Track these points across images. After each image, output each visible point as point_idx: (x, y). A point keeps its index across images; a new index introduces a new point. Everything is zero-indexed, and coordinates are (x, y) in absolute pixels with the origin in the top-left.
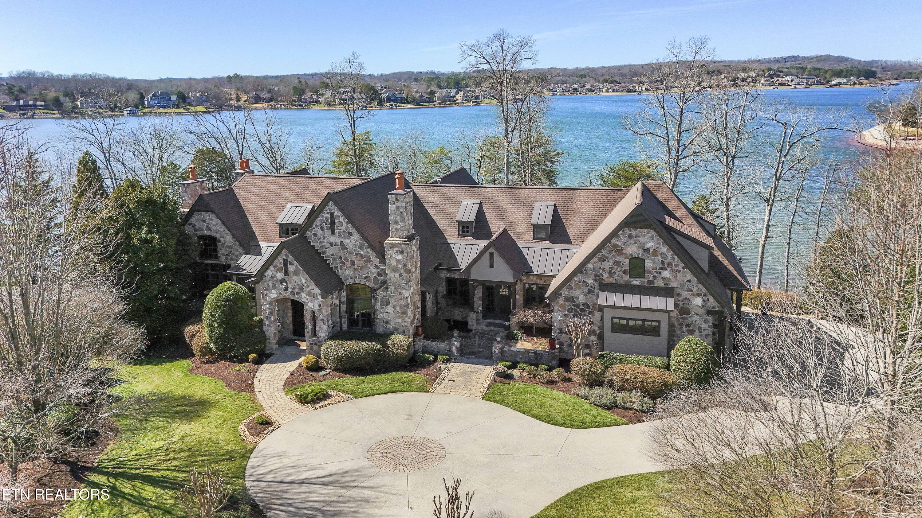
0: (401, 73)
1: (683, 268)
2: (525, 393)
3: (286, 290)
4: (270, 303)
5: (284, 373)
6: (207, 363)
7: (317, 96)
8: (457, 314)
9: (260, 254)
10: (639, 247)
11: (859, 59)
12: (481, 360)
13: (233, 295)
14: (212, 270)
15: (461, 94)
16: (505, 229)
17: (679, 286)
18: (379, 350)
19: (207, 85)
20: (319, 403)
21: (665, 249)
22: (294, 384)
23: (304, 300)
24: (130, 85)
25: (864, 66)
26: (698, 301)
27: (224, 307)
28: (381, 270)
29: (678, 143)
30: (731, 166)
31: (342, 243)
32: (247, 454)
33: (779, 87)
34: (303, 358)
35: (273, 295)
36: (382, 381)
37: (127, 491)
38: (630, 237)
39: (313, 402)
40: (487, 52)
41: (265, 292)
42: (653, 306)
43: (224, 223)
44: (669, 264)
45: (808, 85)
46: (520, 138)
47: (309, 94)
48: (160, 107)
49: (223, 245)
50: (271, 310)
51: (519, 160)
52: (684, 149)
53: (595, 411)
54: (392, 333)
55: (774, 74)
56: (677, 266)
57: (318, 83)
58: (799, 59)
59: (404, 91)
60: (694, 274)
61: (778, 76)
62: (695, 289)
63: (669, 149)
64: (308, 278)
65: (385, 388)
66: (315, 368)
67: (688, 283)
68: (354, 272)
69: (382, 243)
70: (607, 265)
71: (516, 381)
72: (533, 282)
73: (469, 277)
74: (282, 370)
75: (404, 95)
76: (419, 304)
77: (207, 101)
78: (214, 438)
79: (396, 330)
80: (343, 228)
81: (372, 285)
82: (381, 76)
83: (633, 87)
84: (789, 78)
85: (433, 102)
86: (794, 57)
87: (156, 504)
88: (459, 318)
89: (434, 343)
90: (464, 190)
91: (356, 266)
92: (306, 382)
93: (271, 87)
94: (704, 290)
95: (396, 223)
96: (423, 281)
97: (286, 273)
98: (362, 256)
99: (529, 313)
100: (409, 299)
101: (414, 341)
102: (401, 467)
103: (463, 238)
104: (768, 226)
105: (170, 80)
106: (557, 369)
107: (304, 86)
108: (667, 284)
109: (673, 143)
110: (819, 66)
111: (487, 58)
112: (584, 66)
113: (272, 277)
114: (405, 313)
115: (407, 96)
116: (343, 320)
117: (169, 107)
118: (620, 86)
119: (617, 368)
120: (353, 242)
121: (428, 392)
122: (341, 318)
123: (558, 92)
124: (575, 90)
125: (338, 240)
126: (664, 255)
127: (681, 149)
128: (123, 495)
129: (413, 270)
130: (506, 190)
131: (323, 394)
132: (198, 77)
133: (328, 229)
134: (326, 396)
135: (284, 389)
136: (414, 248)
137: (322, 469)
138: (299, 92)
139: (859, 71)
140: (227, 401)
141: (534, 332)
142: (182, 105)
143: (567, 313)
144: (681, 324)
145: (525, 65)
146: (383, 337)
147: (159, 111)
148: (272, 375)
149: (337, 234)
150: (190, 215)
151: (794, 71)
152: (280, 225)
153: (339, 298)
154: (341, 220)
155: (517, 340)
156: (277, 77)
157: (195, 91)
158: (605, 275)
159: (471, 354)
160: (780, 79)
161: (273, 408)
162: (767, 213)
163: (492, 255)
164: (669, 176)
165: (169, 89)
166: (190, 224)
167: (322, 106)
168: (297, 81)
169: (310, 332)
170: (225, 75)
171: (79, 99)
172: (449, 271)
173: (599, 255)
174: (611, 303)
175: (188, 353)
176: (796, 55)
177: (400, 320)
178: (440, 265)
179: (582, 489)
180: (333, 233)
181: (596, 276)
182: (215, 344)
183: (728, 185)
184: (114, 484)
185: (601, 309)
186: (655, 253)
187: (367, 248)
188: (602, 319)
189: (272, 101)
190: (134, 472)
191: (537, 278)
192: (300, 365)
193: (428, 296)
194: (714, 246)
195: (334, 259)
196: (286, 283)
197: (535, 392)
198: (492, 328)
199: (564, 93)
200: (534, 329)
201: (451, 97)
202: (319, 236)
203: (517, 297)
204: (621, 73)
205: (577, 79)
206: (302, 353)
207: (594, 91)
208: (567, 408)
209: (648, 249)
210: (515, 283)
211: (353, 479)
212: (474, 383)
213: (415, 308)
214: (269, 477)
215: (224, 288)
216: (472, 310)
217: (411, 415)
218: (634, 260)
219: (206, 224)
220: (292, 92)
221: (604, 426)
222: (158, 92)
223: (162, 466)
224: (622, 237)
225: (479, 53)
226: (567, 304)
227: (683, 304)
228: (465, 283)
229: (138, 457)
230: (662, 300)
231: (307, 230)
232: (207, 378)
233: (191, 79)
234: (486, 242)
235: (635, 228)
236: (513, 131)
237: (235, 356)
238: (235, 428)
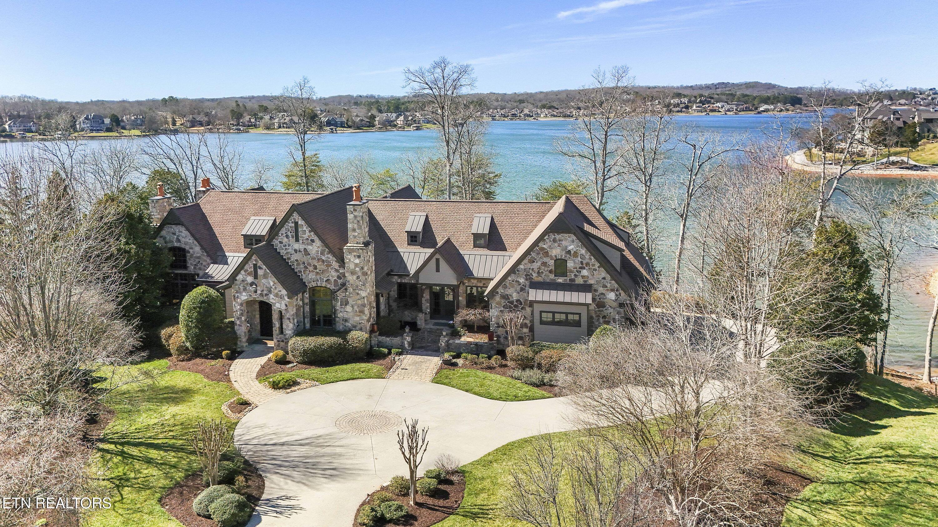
0: (340, 97)
1: (599, 267)
2: (468, 376)
3: (256, 292)
4: (241, 305)
5: (255, 366)
6: (183, 361)
7: (256, 120)
8: (407, 316)
9: (226, 263)
10: (562, 250)
11: (786, 86)
12: (430, 352)
13: (207, 297)
14: (182, 280)
15: (402, 118)
16: (449, 239)
17: (596, 283)
18: (340, 344)
19: (142, 108)
20: (290, 388)
21: (583, 251)
22: (265, 375)
23: (272, 301)
24: (62, 107)
25: (791, 93)
26: (612, 296)
27: (200, 308)
28: (341, 274)
29: (604, 164)
30: (648, 184)
31: (305, 249)
32: (233, 426)
33: (710, 114)
34: (271, 355)
35: (244, 297)
36: (343, 371)
37: (135, 454)
38: (555, 241)
39: (284, 387)
40: (429, 78)
41: (236, 295)
42: (575, 300)
43: (193, 235)
44: (587, 264)
45: (738, 112)
46: (461, 160)
47: (247, 118)
48: (92, 131)
49: (192, 256)
50: (242, 310)
51: (460, 181)
52: (609, 170)
53: (526, 388)
54: (350, 330)
55: (705, 100)
56: (593, 265)
57: (256, 106)
58: (729, 85)
59: (344, 115)
60: (608, 272)
61: (709, 102)
62: (609, 285)
63: (596, 170)
64: (276, 281)
65: (346, 376)
66: (282, 361)
67: (603, 280)
68: (316, 275)
69: (341, 250)
70: (536, 265)
71: (460, 367)
72: (474, 285)
73: (418, 281)
74: (253, 364)
75: (344, 120)
76: (374, 305)
77: (141, 125)
78: (201, 416)
79: (354, 327)
80: (306, 236)
81: (332, 287)
82: (320, 99)
83: (570, 112)
84: (719, 104)
85: (373, 126)
86: (724, 83)
87: (162, 462)
88: (408, 319)
89: (388, 339)
90: (411, 204)
91: (318, 271)
92: (276, 373)
93: (208, 111)
94: (616, 286)
95: (354, 230)
96: (378, 284)
97: (256, 277)
98: (323, 261)
99: (471, 311)
100: (366, 299)
101: (370, 337)
102: (365, 432)
103: (412, 247)
104: (683, 238)
105: (103, 102)
106: (495, 357)
107: (242, 109)
108: (586, 281)
109: (599, 164)
110: (748, 92)
111: (429, 83)
112: (522, 91)
113: (243, 281)
114: (362, 312)
115: (348, 120)
116: (306, 320)
117: (102, 130)
118: (558, 111)
119: (544, 353)
120: (316, 249)
121: (384, 378)
122: (304, 318)
123: (497, 118)
124: (514, 115)
125: (302, 247)
126: (583, 257)
127: (606, 169)
128: (132, 457)
129: (369, 273)
130: (449, 203)
131: (293, 381)
132: (131, 99)
133: (293, 237)
134: (296, 383)
135: (257, 379)
136: (369, 253)
137: (299, 434)
138: (237, 114)
139: (786, 98)
140: (207, 389)
141: (476, 330)
142: (116, 128)
143: (502, 309)
144: (598, 316)
145: (464, 91)
146: (343, 334)
147: (92, 134)
148: (244, 368)
149: (301, 241)
150: (161, 228)
151: (724, 97)
152: (245, 236)
153: (302, 300)
154: (305, 228)
155: (460, 336)
156: (213, 100)
157: (130, 114)
158: (535, 275)
159: (421, 348)
160: (711, 106)
161: (249, 394)
162: (682, 227)
163: (438, 260)
164: (597, 195)
165: (102, 112)
166: (161, 237)
167: (260, 131)
168: (234, 105)
169: (278, 331)
170: (160, 98)
171: (7, 122)
172: (400, 276)
173: (529, 257)
174: (539, 298)
175: (165, 353)
176: (726, 82)
177: (357, 319)
178: (392, 271)
179: (514, 443)
180: (297, 240)
181: (526, 275)
182: (191, 343)
183: (647, 201)
184: (122, 449)
185: (532, 304)
186: (576, 254)
187: (327, 254)
188: (532, 314)
189: (209, 125)
190: (137, 440)
191: (478, 282)
192: (270, 360)
193: (381, 299)
194: (625, 248)
195: (298, 264)
196: (256, 285)
197: (477, 376)
198: (438, 327)
199: (503, 119)
200: (476, 327)
201: (392, 121)
202: (284, 243)
203: (460, 298)
204: (558, 98)
205: (515, 104)
206: (271, 349)
207: (532, 116)
208: (503, 386)
209: (569, 251)
210: (458, 286)
211: (326, 441)
212: (424, 370)
213: (371, 307)
214: (255, 442)
215: (198, 291)
216: (421, 311)
217: (370, 396)
218: (559, 261)
219: (176, 237)
220: (230, 116)
221: (533, 399)
222: (91, 115)
223: (161, 436)
224: (547, 241)
225: (422, 79)
226: (503, 301)
227: (600, 299)
228: (414, 287)
229: (138, 430)
230: (582, 295)
231: (274, 238)
232: (185, 373)
233: (124, 101)
234: (432, 250)
235: (559, 233)
236: (454, 153)
237: (208, 354)
238: (218, 409)
